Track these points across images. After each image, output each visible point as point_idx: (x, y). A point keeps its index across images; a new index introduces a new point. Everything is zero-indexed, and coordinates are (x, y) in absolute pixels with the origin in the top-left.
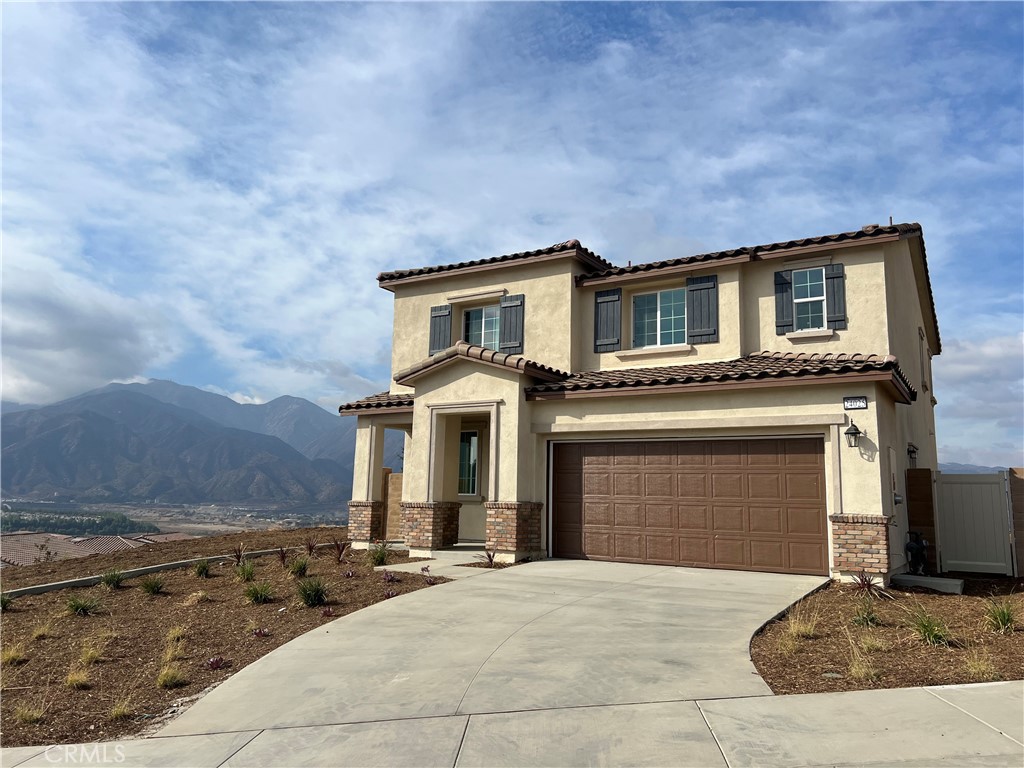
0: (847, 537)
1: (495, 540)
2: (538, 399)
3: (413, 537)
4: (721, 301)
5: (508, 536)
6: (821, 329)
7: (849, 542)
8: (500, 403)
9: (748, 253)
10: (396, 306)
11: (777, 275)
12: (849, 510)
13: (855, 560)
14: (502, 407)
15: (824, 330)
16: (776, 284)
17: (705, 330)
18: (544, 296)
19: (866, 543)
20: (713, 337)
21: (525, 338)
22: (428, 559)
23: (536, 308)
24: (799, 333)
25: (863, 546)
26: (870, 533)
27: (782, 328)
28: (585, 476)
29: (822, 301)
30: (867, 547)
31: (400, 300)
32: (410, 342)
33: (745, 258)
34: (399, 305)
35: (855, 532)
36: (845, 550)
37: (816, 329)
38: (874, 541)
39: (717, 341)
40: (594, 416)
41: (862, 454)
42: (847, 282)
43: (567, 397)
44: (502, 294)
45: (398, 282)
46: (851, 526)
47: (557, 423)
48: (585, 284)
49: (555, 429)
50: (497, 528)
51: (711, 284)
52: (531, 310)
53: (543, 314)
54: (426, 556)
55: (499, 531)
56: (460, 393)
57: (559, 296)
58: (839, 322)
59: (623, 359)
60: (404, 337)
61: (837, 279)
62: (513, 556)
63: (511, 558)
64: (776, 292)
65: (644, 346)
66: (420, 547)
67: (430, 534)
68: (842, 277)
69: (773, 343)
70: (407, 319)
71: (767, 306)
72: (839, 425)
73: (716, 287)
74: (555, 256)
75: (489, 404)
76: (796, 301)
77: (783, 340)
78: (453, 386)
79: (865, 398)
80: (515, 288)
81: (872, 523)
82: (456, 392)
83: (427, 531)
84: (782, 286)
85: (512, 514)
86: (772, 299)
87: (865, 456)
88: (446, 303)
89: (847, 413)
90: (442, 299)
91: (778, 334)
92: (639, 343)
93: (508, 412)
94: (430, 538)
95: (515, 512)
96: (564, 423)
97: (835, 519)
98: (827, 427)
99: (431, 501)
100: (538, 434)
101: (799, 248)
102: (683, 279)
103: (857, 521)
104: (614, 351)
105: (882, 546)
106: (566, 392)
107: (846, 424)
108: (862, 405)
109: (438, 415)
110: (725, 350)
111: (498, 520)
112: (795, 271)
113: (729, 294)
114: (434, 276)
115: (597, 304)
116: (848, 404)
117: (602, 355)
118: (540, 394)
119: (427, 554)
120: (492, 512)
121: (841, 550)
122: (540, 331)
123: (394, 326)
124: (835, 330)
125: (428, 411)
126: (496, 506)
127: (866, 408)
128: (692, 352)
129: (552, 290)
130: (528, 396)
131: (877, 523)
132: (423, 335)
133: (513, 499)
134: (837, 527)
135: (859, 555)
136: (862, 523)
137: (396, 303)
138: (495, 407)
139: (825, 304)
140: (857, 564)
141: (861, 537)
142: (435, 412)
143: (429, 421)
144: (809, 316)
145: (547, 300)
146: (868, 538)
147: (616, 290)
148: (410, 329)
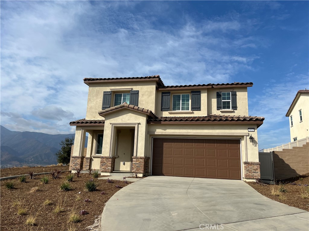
0: (249, 168)
1: (135, 169)
2: (151, 123)
3: (103, 168)
4: (202, 99)
5: (141, 168)
6: (230, 109)
7: (250, 170)
8: (139, 124)
9: (211, 85)
10: (89, 90)
11: (217, 93)
12: (250, 160)
13: (251, 175)
14: (139, 125)
15: (231, 110)
16: (217, 95)
17: (197, 107)
18: (146, 92)
19: (254, 170)
20: (199, 109)
21: (139, 104)
22: (109, 176)
23: (143, 95)
24: (223, 110)
25: (253, 171)
26: (255, 167)
27: (219, 108)
28: (164, 149)
29: (230, 101)
30: (255, 171)
31: (91, 88)
32: (95, 102)
33: (210, 87)
34: (91, 90)
35: (251, 167)
36: (248, 172)
37: (228, 109)
38: (257, 169)
39: (200, 110)
40: (170, 130)
41: (253, 144)
42: (237, 97)
43: (162, 123)
44: (131, 89)
45: (91, 82)
46: (250, 165)
47: (157, 131)
48: (159, 89)
49: (156, 133)
50: (137, 165)
51: (199, 93)
52: (141, 96)
53: (145, 97)
54: (108, 175)
55: (137, 166)
56: (124, 120)
57: (151, 92)
58: (235, 107)
59: (170, 113)
60: (92, 100)
61: (234, 95)
62: (142, 174)
63: (141, 175)
64: (217, 98)
65: (176, 110)
66: (106, 172)
67: (110, 167)
68: (236, 95)
69: (215, 112)
70: (94, 94)
71: (214, 101)
72: (247, 136)
73: (200, 94)
74: (151, 79)
75: (135, 124)
76: (223, 101)
77: (219, 112)
78: (121, 117)
79: (254, 129)
80: (135, 88)
81: (256, 164)
82: (121, 119)
83: (109, 166)
84: (219, 96)
85: (142, 161)
86: (216, 99)
87: (254, 145)
88: (110, 90)
89: (249, 132)
90: (108, 89)
91: (217, 110)
92: (174, 109)
93: (142, 127)
94: (110, 169)
95: (143, 160)
96: (159, 131)
97: (245, 163)
98: (243, 136)
99: (111, 156)
100: (150, 135)
101: (225, 86)
102: (190, 91)
103: (252, 164)
104: (168, 111)
105: (259, 171)
106: (162, 122)
107: (249, 136)
108: (253, 130)
109: (114, 127)
110: (203, 113)
111: (137, 162)
112: (223, 92)
113: (204, 97)
114: (106, 81)
115: (162, 96)
116: (249, 130)
117: (163, 112)
118: (152, 122)
119: (108, 174)
120: (135, 160)
121: (247, 172)
122: (144, 103)
123: (88, 97)
124: (234, 110)
125: (111, 126)
126: (136, 158)
127: (254, 131)
128: (193, 113)
129: (149, 90)
130: (148, 122)
131: (258, 164)
132: (100, 100)
133: (143, 155)
134: (246, 165)
135: (252, 173)
136: (253, 164)
137: (89, 89)
138: (137, 125)
139: (231, 102)
140: (252, 176)
141: (253, 168)
142: (113, 126)
143: (111, 129)
144: (226, 105)
145: (147, 93)
146: (255, 169)
147: (168, 93)
148: (95, 98)
